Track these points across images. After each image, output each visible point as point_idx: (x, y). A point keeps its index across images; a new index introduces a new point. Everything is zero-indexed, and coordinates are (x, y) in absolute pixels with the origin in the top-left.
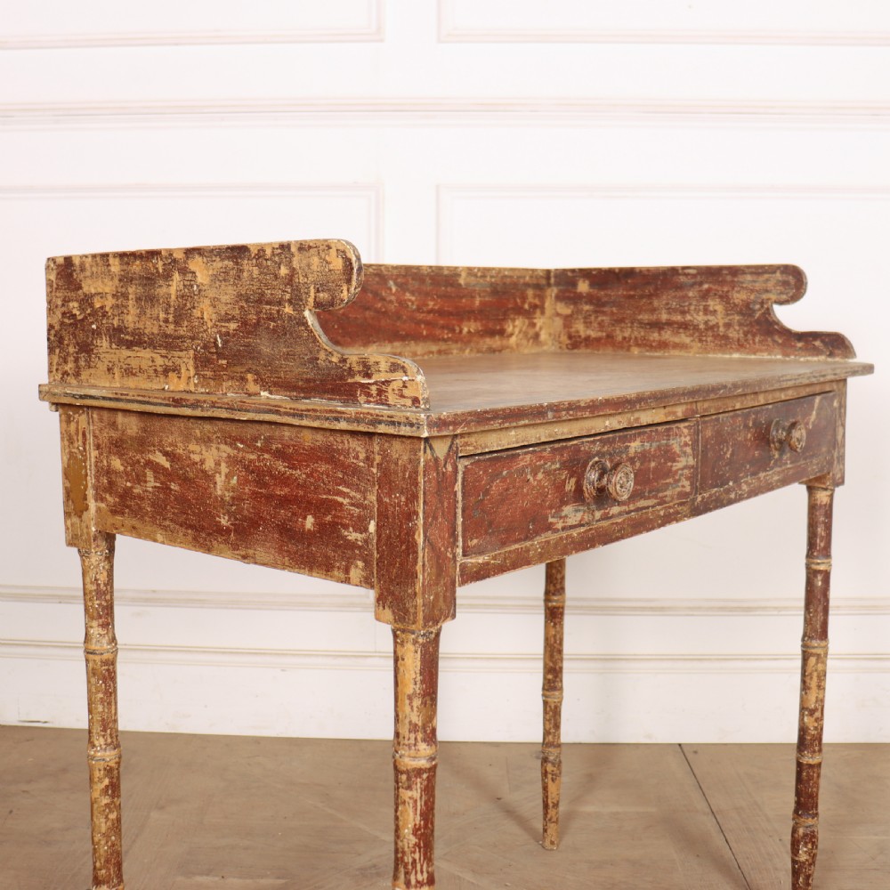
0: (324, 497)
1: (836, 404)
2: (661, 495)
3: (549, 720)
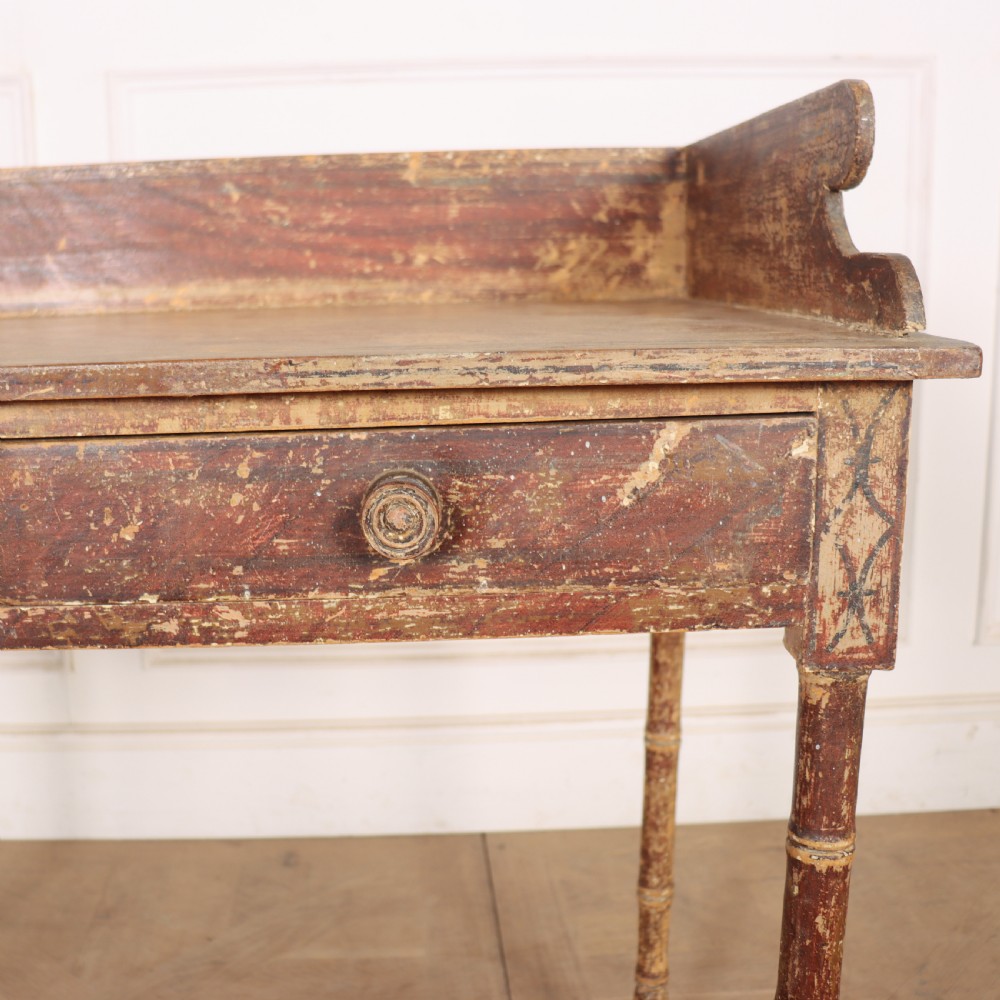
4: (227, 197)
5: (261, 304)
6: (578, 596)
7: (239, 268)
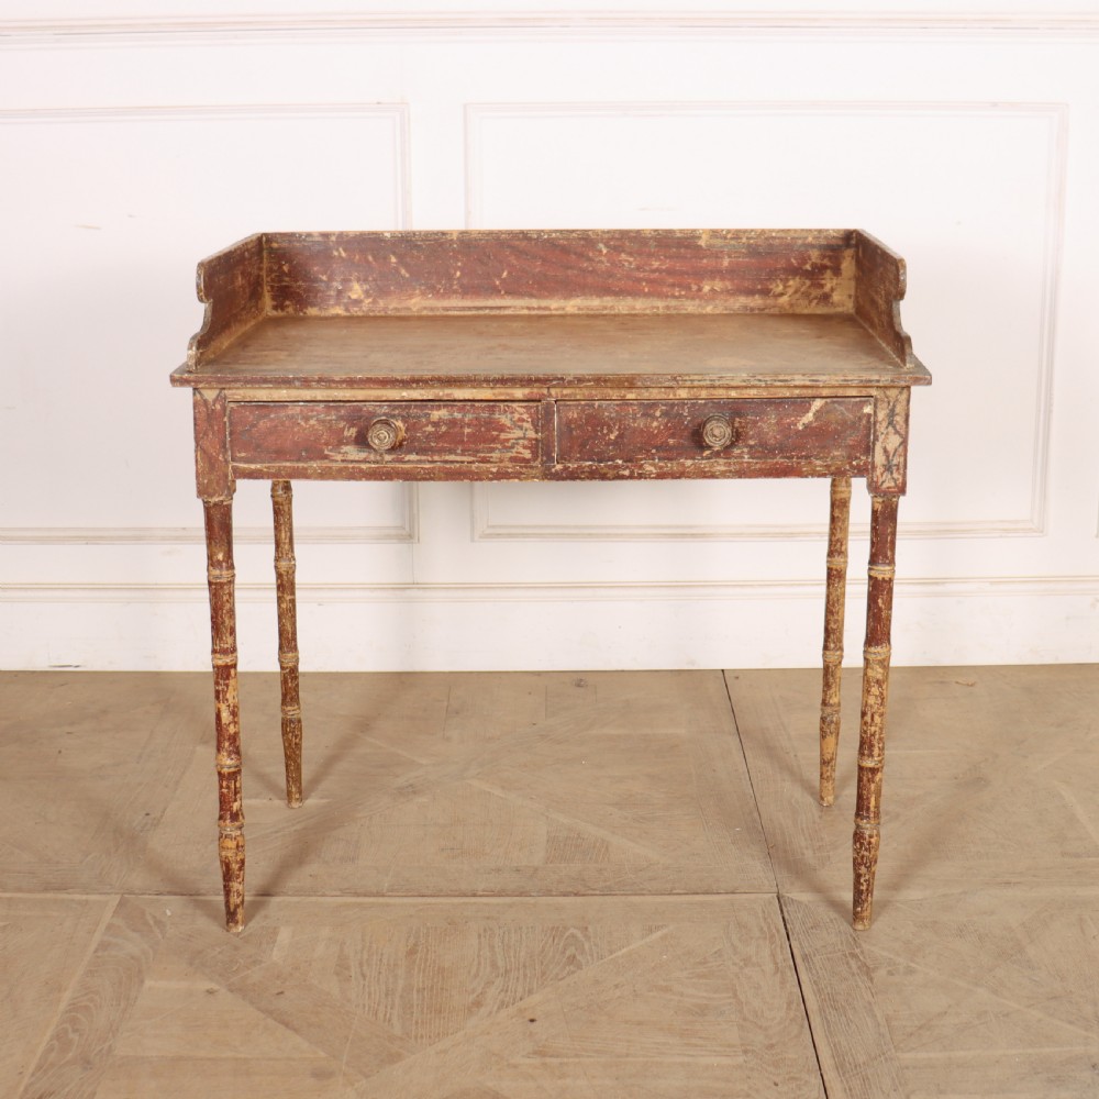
2: (483, 455)
4: (601, 251)
5: (617, 311)
6: (782, 463)
7: (605, 291)
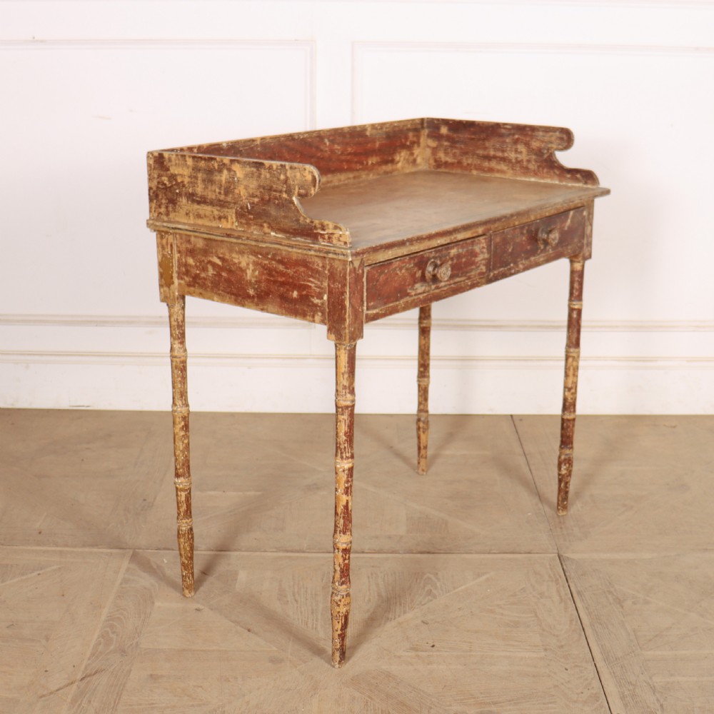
0: (302, 283)
1: (585, 213)
2: (468, 274)
3: (421, 396)
4: (325, 144)
